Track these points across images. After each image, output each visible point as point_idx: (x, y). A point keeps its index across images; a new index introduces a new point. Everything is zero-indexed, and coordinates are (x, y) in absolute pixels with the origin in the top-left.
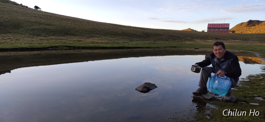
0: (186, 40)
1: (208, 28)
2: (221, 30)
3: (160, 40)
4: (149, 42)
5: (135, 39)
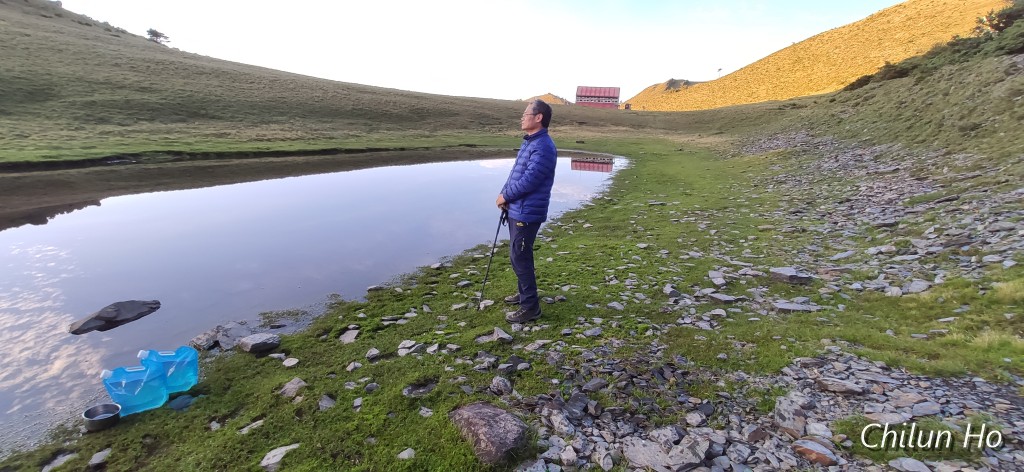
2: (603, 101)
3: (449, 126)
4: (417, 132)
5: (383, 125)
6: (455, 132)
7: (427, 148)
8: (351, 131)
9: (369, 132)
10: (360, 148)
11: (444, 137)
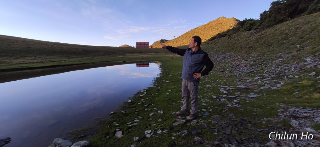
0: (119, 55)
1: (136, 45)
2: (145, 46)
3: (98, 55)
4: (87, 58)
5: (74, 56)
6: (100, 57)
7: (93, 63)
8: (62, 58)
9: (69, 59)
10: (68, 64)
11: (97, 59)
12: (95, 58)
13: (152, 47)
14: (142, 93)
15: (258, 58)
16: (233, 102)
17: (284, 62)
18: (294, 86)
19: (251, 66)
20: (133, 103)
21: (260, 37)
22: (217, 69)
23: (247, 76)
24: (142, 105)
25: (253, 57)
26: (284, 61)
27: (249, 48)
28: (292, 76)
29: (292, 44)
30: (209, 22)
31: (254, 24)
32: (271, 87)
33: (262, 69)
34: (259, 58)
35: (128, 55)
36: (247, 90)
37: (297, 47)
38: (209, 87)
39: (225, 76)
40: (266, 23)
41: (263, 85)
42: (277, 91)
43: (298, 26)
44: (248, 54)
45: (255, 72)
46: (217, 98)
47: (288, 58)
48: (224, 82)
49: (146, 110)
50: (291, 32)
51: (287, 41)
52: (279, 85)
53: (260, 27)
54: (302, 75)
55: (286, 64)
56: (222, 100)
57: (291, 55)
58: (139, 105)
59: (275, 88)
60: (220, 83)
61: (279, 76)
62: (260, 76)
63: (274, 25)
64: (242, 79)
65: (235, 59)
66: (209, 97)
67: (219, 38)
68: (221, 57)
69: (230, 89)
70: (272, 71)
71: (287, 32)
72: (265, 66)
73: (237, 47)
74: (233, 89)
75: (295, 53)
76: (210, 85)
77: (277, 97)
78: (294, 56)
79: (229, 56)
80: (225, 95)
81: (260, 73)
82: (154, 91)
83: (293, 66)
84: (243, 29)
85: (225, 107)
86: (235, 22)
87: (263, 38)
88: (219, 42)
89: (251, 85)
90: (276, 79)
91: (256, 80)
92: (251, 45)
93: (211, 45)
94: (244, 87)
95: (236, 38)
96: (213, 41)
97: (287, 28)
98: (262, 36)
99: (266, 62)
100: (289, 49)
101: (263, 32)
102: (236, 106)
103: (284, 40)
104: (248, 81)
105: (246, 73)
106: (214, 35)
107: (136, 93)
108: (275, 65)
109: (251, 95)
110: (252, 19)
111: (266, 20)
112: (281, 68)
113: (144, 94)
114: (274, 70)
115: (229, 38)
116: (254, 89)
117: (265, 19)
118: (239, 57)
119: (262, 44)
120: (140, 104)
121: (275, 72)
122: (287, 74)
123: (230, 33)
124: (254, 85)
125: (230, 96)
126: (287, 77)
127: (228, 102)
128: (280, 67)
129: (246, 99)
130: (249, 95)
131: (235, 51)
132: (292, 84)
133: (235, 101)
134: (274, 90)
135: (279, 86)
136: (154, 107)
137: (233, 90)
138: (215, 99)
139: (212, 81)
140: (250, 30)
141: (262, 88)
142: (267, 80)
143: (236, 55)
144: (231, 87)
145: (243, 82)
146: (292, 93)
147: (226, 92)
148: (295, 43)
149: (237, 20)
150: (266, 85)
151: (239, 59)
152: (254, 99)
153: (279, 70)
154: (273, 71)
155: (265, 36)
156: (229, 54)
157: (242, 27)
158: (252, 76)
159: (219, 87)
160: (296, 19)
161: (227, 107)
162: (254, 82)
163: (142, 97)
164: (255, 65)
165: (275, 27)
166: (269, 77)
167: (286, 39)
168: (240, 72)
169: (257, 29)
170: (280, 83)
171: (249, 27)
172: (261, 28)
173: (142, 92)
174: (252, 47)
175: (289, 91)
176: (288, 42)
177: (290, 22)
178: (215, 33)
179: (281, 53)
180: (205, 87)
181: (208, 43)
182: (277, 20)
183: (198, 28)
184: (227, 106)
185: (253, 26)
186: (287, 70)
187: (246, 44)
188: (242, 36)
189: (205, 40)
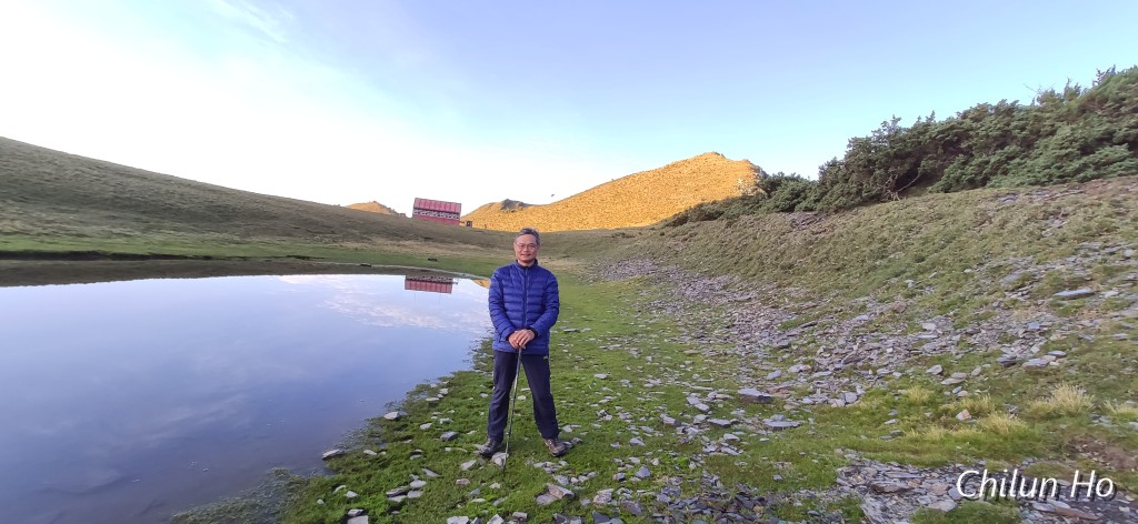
0: (346, 237)
2: (443, 215)
3: (266, 231)
4: (221, 236)
5: (167, 223)
6: (276, 240)
7: (244, 258)
8: (113, 227)
9: (144, 231)
10: (140, 253)
11: (261, 245)
12: (255, 239)
13: (469, 223)
14: (434, 392)
15: (805, 306)
16: (721, 439)
17: (870, 326)
18: (887, 402)
19: (786, 327)
20: (402, 423)
21: (816, 239)
22: (686, 326)
23: (770, 360)
24: (435, 432)
25: (791, 299)
26: (871, 322)
27: (783, 268)
28: (887, 371)
29: (896, 276)
30: (670, 163)
31: (803, 195)
32: (831, 401)
33: (814, 342)
34: (810, 303)
35: (380, 241)
36: (765, 404)
37: (906, 286)
38: (655, 386)
39: (707, 352)
40: (835, 196)
41: (810, 393)
42: (844, 412)
43: (913, 222)
44: (779, 286)
45: (795, 348)
46: (678, 424)
47: (882, 314)
48: (702, 374)
49: (448, 449)
50: (894, 237)
51: (884, 262)
52: (851, 394)
53: (819, 206)
54: (909, 371)
55: (875, 334)
56: (692, 430)
57: (891, 305)
58: (422, 431)
59: (839, 403)
60: (688, 376)
61: (854, 367)
62: (805, 363)
63: (853, 206)
64: (756, 369)
65: (742, 298)
66: (652, 418)
67: (697, 220)
68: (700, 285)
69: (718, 396)
70: (838, 350)
71: (885, 234)
72: (821, 332)
73: (751, 259)
74: (725, 399)
75: (900, 301)
76: (659, 381)
77: (842, 431)
78: (895, 311)
79: (724, 288)
80: (701, 417)
81: (806, 354)
82: (475, 388)
83: (891, 341)
84: (770, 203)
85: (697, 454)
86: (751, 173)
87: (822, 242)
88: (699, 236)
89: (778, 391)
90: (846, 377)
91: (791, 374)
92: (791, 262)
93: (671, 242)
94: (758, 394)
95: (750, 231)
96: (679, 228)
97: (886, 222)
98: (823, 235)
99: (824, 321)
100: (887, 289)
101: (826, 223)
102: (729, 451)
103: (878, 258)
104: (771, 376)
105: (768, 349)
106: (681, 208)
107: (414, 388)
108: (847, 333)
109: (775, 420)
110: (799, 176)
111: (835, 188)
112: (863, 343)
113: (440, 396)
114: (843, 347)
115: (729, 225)
116: (785, 403)
117: (833, 183)
118: (753, 294)
119: (820, 262)
120: (427, 430)
121: (846, 354)
122: (874, 364)
123: (734, 209)
124: (786, 391)
125: (715, 421)
126: (875, 374)
127: (708, 440)
128: (859, 340)
129: (760, 432)
130: (768, 421)
131: (742, 271)
132: (884, 394)
133: (728, 436)
134: (838, 408)
135: (850, 396)
136: (476, 442)
137: (726, 402)
138: (669, 426)
139: (665, 366)
140: (790, 209)
141: (807, 400)
142: (821, 378)
143: (745, 286)
144: (720, 390)
145: (757, 377)
146: (880, 422)
147: (704, 407)
148: (904, 272)
149: (757, 170)
150: (818, 391)
151: (753, 302)
152: (779, 434)
153: (855, 347)
154: (840, 351)
155: (830, 239)
156: (724, 278)
157: (770, 197)
158: (783, 360)
159: (686, 387)
160: (910, 200)
161: (703, 453)
162: (787, 379)
163: (432, 405)
164: (796, 327)
165: (856, 214)
166: (829, 368)
167: (883, 257)
168: (753, 346)
169: (811, 210)
170: (853, 390)
171: (787, 199)
172: (822, 210)
173: (433, 386)
174: (791, 266)
175: (873, 414)
176: (886, 267)
177: (894, 207)
178: (686, 202)
179: (866, 298)
180: (642, 387)
181: (663, 234)
182: (864, 195)
183: (633, 176)
184: (704, 449)
185: (799, 199)
186: (877, 352)
187: (775, 254)
188: (767, 228)
189: (654, 222)
